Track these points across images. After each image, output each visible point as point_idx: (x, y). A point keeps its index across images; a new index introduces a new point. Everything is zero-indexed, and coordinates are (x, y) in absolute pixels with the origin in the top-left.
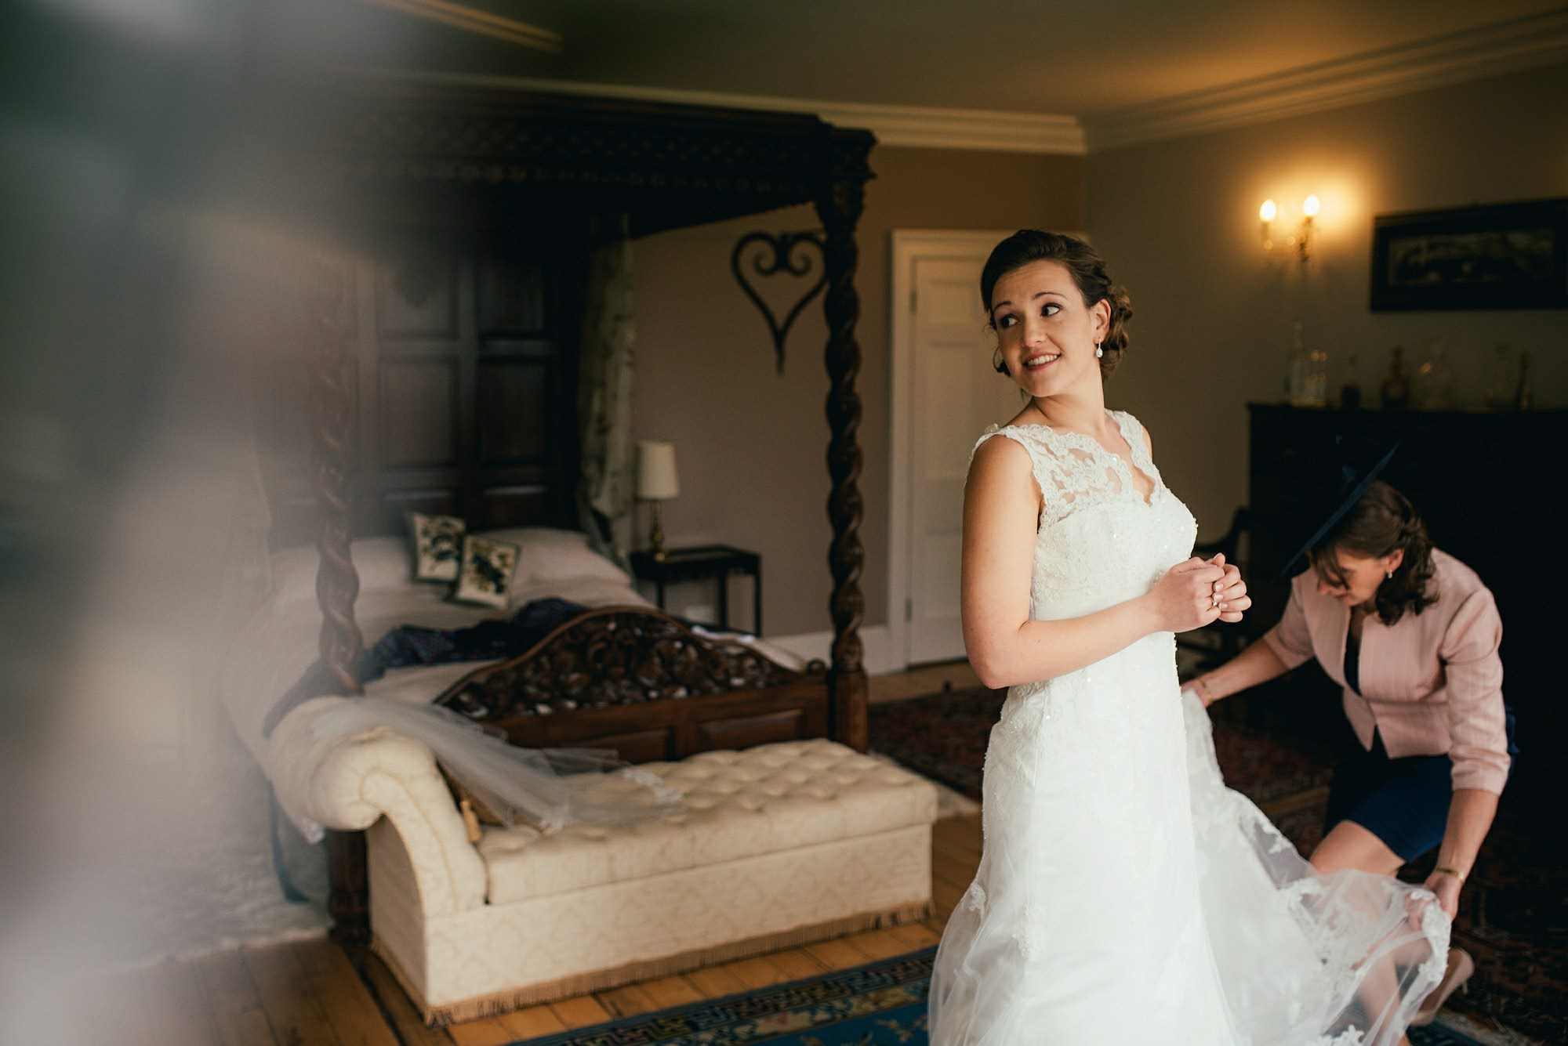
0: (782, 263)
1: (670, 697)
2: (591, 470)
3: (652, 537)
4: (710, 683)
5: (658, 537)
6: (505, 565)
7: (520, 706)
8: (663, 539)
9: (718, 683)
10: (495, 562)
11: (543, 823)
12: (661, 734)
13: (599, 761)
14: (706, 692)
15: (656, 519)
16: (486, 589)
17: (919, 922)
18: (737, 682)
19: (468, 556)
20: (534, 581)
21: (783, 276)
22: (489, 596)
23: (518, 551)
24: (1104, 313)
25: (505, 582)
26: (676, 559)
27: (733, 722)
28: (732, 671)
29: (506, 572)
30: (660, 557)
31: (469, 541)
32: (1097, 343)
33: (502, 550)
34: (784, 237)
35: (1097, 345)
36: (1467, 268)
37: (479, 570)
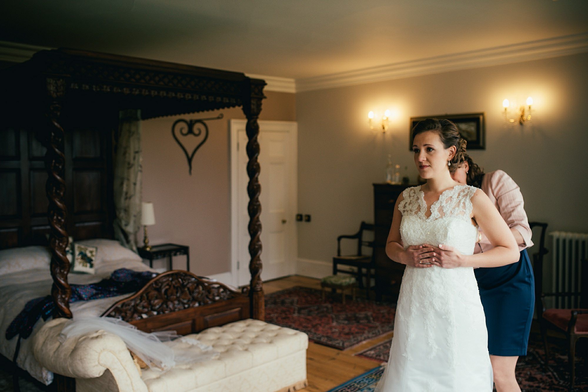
0: (190, 131)
1: (193, 307)
2: (122, 214)
3: (144, 241)
4: (208, 300)
5: (146, 241)
6: (93, 256)
7: (136, 315)
8: (149, 242)
9: (211, 300)
10: (89, 255)
11: (163, 365)
12: (189, 322)
13: (169, 336)
14: (206, 304)
15: (146, 234)
16: (86, 266)
17: (303, 389)
18: (217, 298)
19: (77, 253)
20: (103, 262)
21: (191, 136)
22: (87, 269)
23: (97, 248)
24: (453, 150)
25: (93, 262)
26: (154, 250)
27: (216, 315)
28: (216, 294)
29: (93, 258)
30: (148, 249)
31: (76, 246)
32: (448, 160)
33: (91, 249)
34: (191, 121)
35: (448, 161)
37: (82, 258)
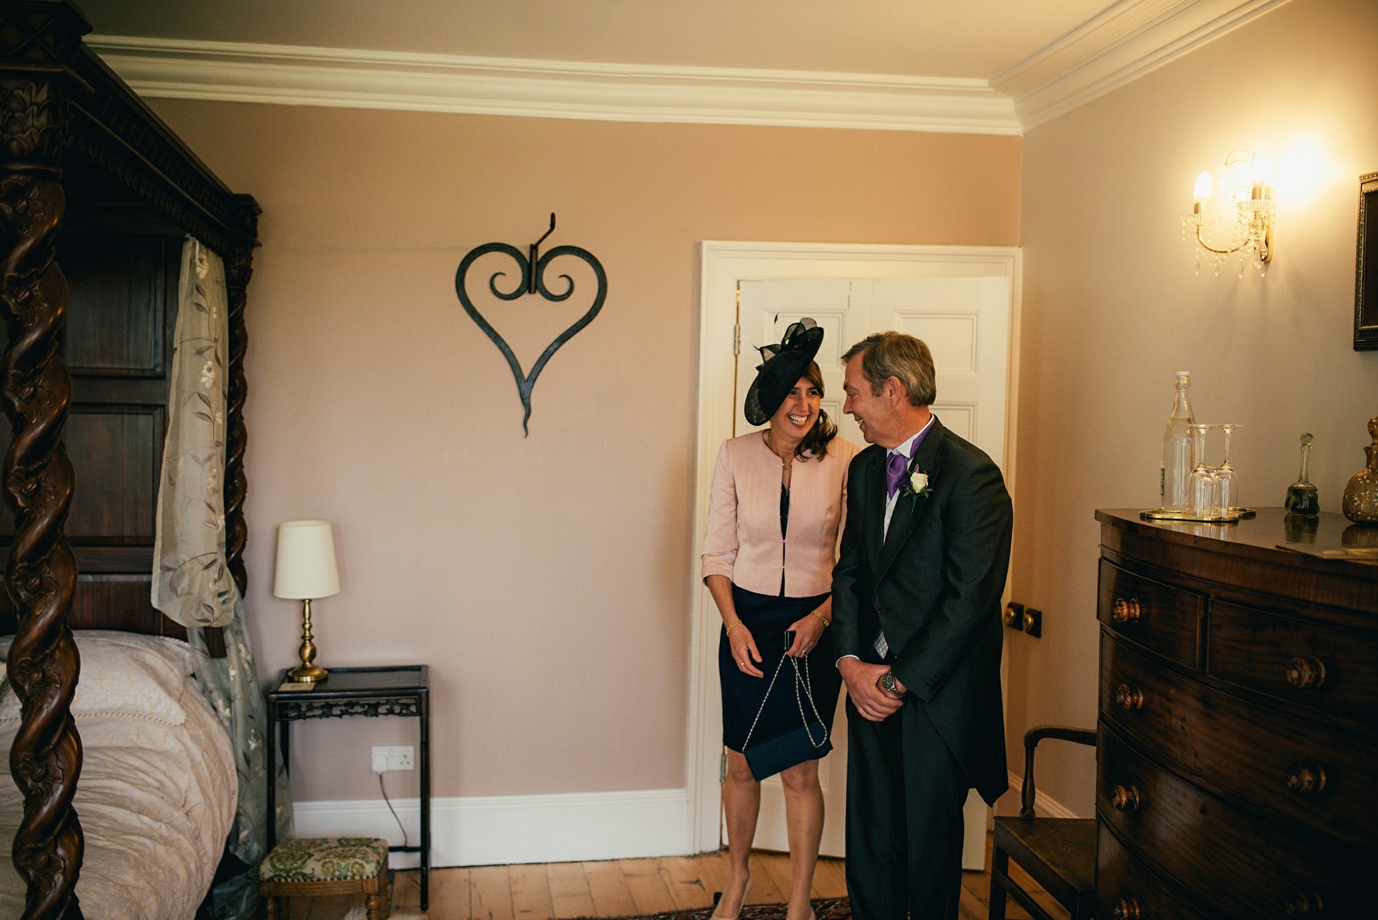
0: (532, 282)
5: (305, 652)
15: (306, 627)
30: (307, 680)
34: (534, 249)
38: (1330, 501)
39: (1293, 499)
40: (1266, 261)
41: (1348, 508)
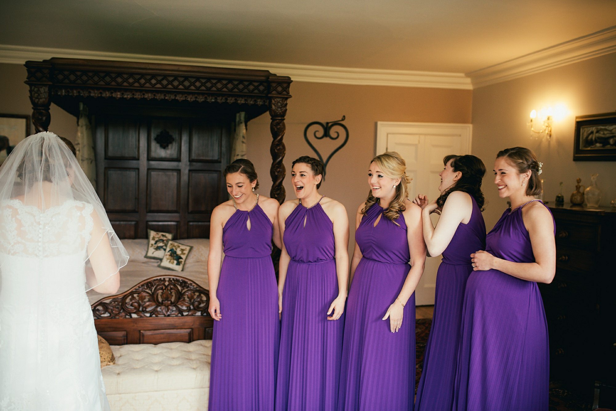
0: (326, 134)
1: (192, 315)
6: (184, 254)
7: (123, 314)
12: (187, 331)
16: (173, 263)
19: (168, 249)
21: (327, 140)
22: (173, 266)
23: (191, 248)
25: (181, 260)
29: (183, 257)
31: (170, 242)
33: (183, 247)
34: (327, 124)
36: (611, 141)
37: (171, 255)
38: (567, 199)
39: (558, 199)
40: (550, 136)
41: (571, 201)
